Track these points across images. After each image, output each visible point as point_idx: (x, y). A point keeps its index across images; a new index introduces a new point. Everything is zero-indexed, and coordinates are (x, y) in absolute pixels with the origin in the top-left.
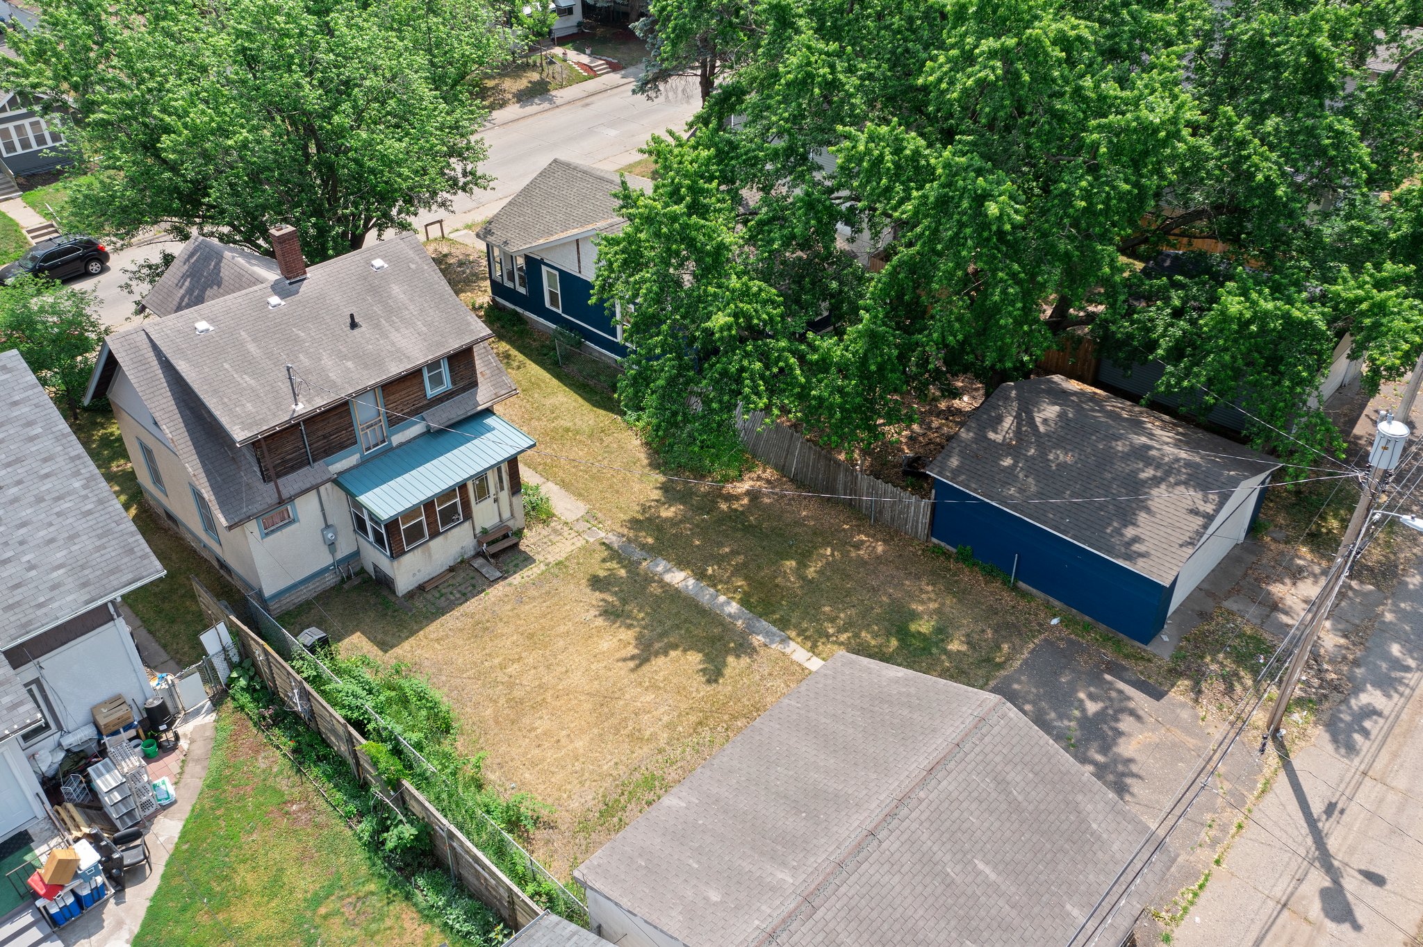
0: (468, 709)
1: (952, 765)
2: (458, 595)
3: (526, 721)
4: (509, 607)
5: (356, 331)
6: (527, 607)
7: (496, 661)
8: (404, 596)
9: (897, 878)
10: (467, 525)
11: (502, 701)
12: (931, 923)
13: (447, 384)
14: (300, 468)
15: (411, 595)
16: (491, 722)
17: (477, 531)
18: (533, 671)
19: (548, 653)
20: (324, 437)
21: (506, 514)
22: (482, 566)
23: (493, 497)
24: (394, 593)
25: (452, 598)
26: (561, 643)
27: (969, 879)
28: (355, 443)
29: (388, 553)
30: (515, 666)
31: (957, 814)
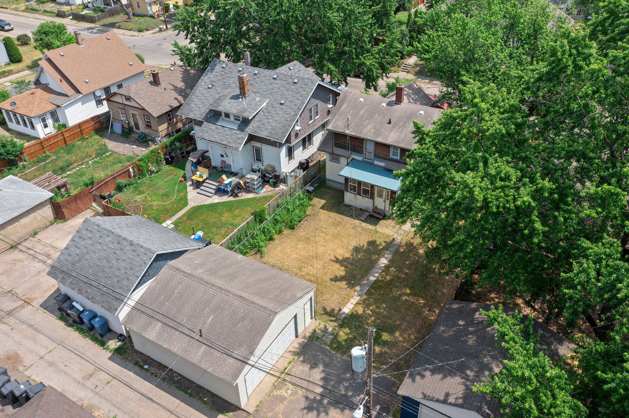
1: (244, 302)
2: (350, 215)
5: (388, 125)
6: (351, 230)
9: (201, 295)
12: (190, 307)
13: (398, 158)
14: (345, 149)
15: (346, 205)
17: (375, 206)
20: (354, 145)
21: (387, 209)
22: (366, 215)
23: (383, 199)
27: (206, 315)
28: (362, 154)
31: (226, 307)
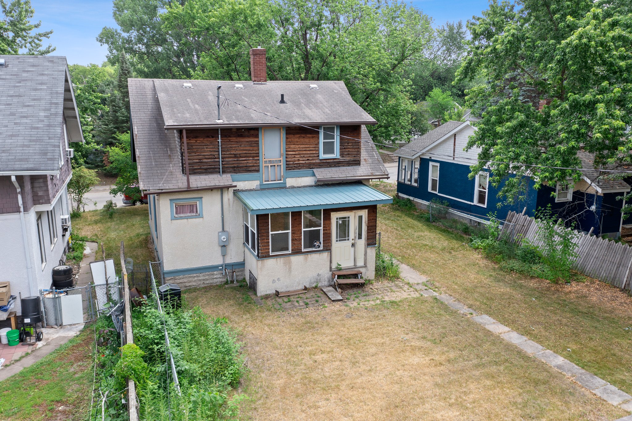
0: (263, 375)
2: (302, 304)
3: (312, 398)
4: (339, 318)
5: (282, 105)
6: (353, 321)
7: (309, 349)
8: (261, 297)
10: (326, 255)
11: (298, 377)
13: (336, 154)
14: (212, 173)
15: (267, 297)
16: (278, 391)
17: (334, 266)
18: (338, 363)
19: (358, 353)
20: (235, 156)
21: (360, 263)
22: (330, 291)
23: (351, 242)
24: (256, 294)
25: (297, 304)
26: (373, 350)
28: (258, 171)
29: (256, 254)
30: (323, 355)
